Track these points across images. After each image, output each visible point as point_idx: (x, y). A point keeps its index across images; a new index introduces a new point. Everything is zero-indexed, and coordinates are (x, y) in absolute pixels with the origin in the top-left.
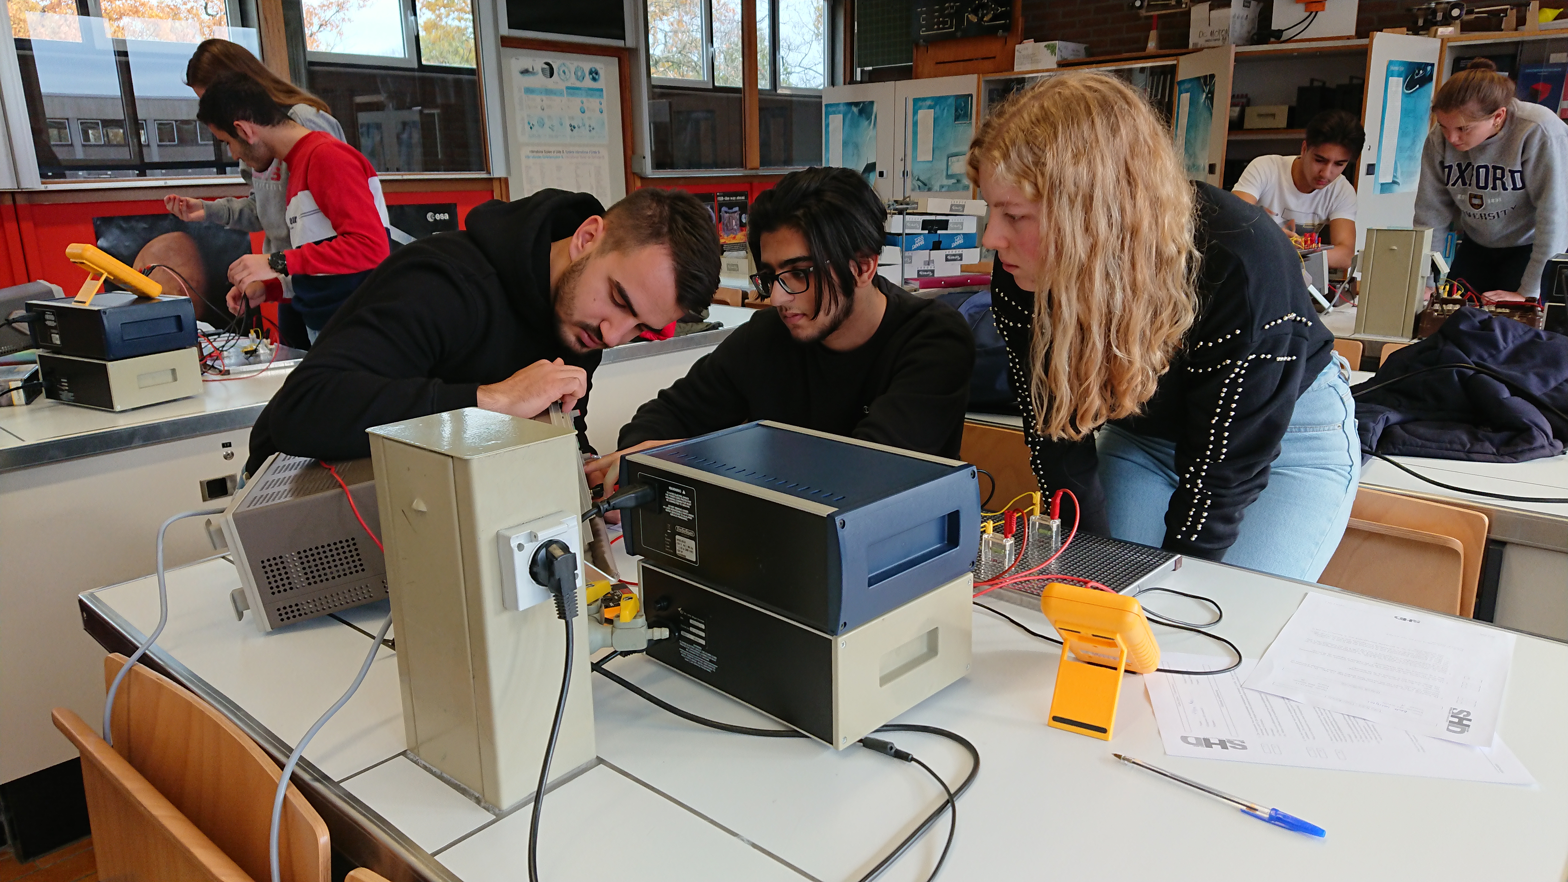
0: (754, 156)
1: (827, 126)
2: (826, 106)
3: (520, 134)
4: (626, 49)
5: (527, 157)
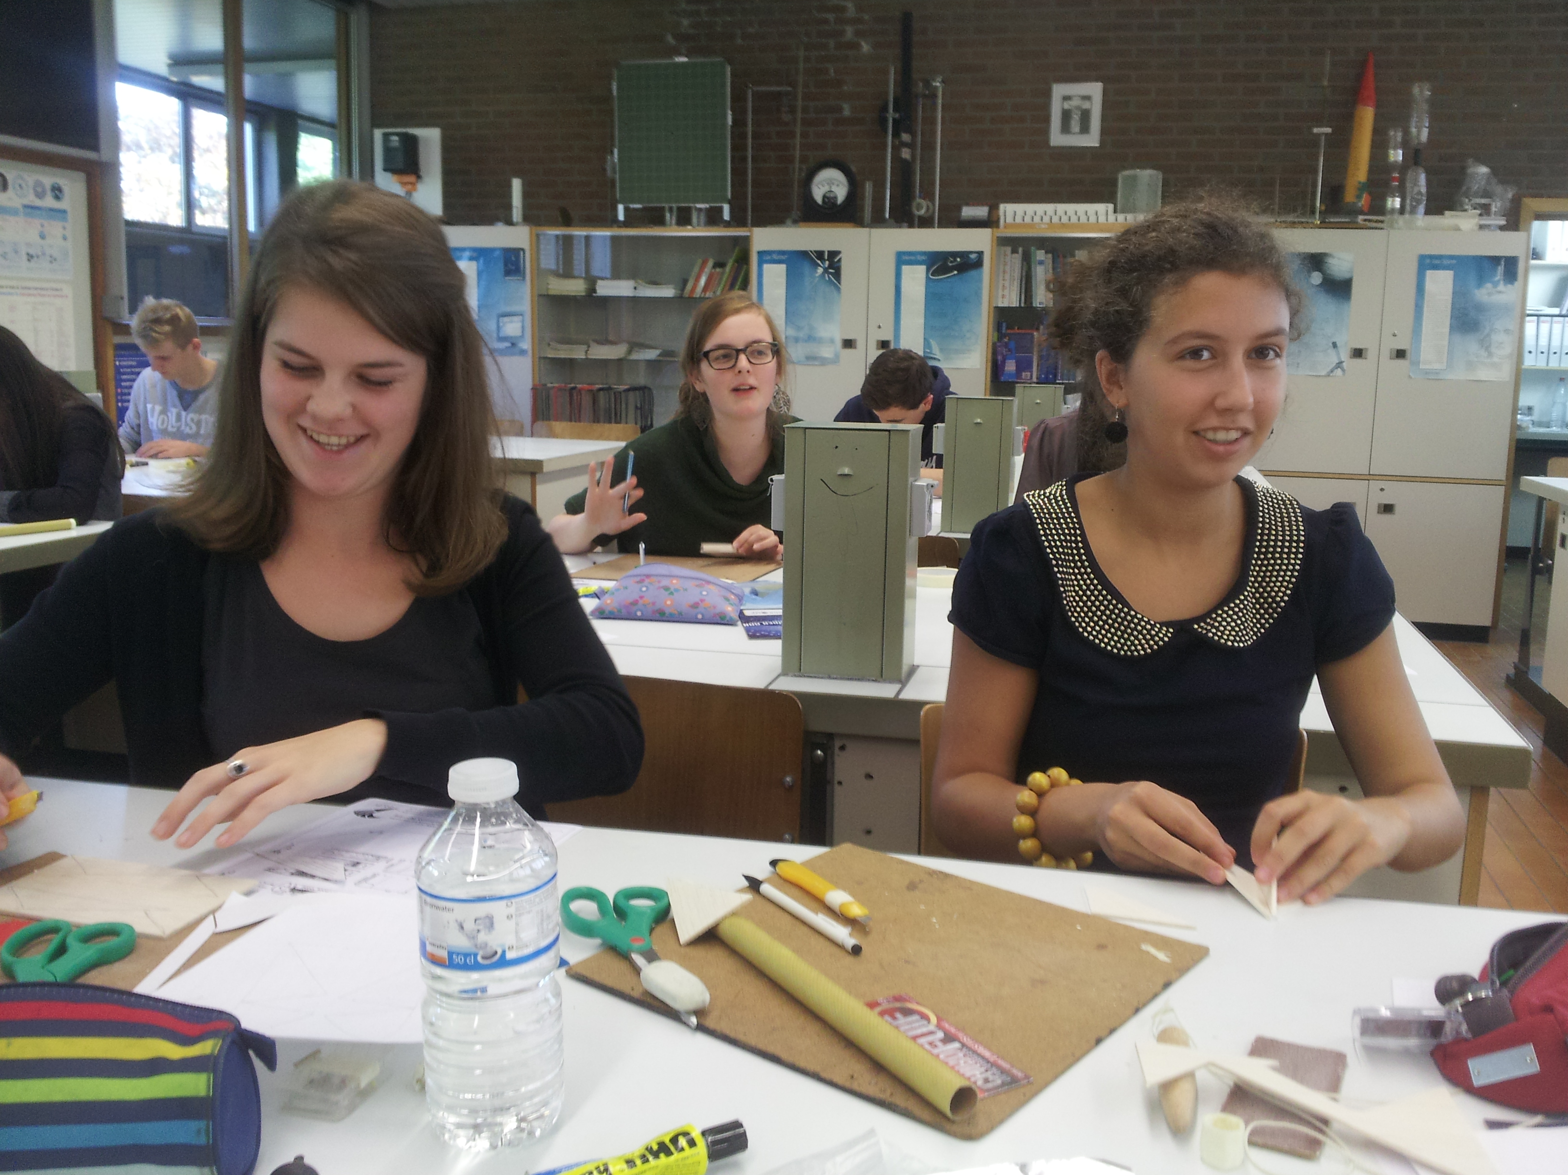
4: (99, 162)
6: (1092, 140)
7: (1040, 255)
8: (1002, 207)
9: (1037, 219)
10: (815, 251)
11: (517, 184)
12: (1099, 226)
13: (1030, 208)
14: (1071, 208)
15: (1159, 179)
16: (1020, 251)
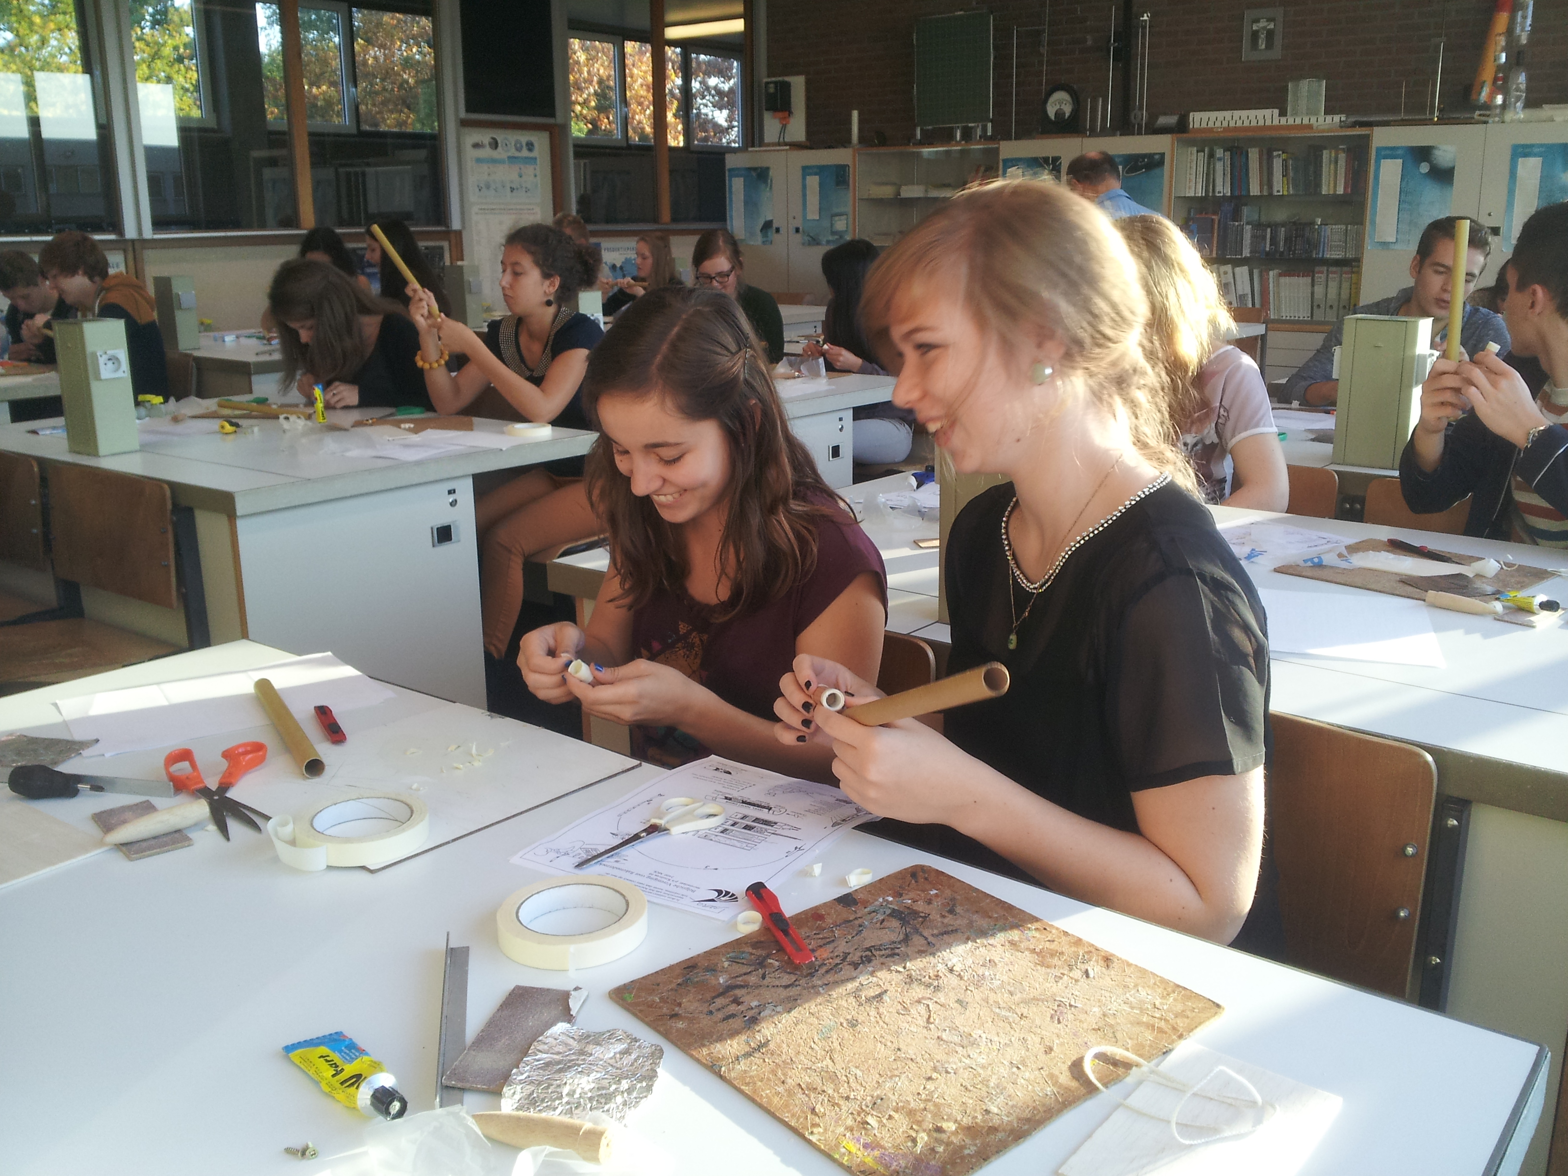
0: (666, 214)
1: (731, 186)
2: (730, 170)
3: (473, 196)
4: (556, 125)
5: (477, 214)
6: (1277, 53)
7: (1219, 153)
8: (1191, 114)
9: (1218, 124)
10: (1043, 158)
11: (855, 114)
12: (1265, 128)
13: (1213, 115)
14: (1244, 113)
15: (1320, 86)
16: (1206, 150)
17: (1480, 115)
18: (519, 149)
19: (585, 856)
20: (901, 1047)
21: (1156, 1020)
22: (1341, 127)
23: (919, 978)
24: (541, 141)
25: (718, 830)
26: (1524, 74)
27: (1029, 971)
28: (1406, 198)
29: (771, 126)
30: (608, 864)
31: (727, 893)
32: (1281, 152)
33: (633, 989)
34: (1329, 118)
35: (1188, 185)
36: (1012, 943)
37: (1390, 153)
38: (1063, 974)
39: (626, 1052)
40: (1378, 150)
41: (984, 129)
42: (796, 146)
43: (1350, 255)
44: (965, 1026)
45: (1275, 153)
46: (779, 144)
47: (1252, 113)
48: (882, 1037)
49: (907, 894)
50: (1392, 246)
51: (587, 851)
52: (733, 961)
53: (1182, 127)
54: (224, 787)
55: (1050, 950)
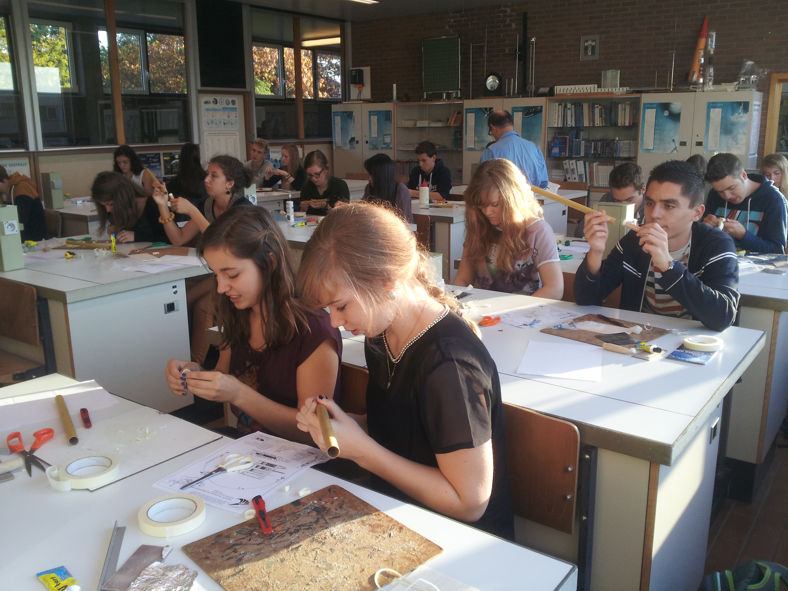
0: (302, 134)
1: (334, 121)
2: (334, 113)
3: (204, 127)
4: (246, 92)
5: (207, 136)
6: (597, 57)
7: (569, 106)
8: (556, 87)
9: (568, 92)
10: (485, 108)
11: (395, 85)
12: (591, 94)
13: (566, 87)
14: (581, 86)
15: (617, 73)
16: (563, 104)
17: (693, 88)
18: (228, 104)
19: (186, 483)
20: (300, 570)
21: (413, 556)
22: (627, 93)
23: (317, 539)
24: (239, 100)
25: (249, 470)
26: (712, 68)
27: (366, 534)
28: (658, 127)
29: (354, 91)
30: (195, 487)
31: (245, 500)
32: (598, 105)
33: (192, 546)
34: (621, 89)
35: (554, 121)
36: (363, 522)
37: (650, 106)
38: (380, 536)
39: (183, 574)
40: (644, 104)
41: (457, 94)
42: (366, 101)
43: (632, 155)
44: (330, 561)
45: (596, 106)
46: (358, 100)
47: (585, 86)
48: (293, 566)
49: (324, 499)
50: (651, 151)
51: (188, 481)
52: (239, 533)
53: (551, 93)
54: (33, 450)
55: (378, 524)
